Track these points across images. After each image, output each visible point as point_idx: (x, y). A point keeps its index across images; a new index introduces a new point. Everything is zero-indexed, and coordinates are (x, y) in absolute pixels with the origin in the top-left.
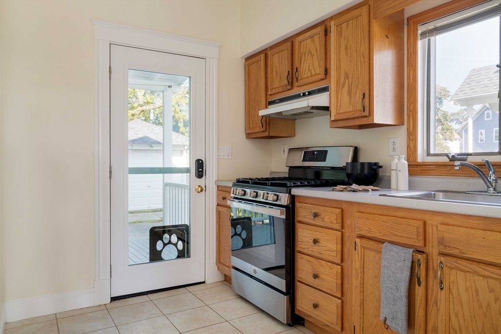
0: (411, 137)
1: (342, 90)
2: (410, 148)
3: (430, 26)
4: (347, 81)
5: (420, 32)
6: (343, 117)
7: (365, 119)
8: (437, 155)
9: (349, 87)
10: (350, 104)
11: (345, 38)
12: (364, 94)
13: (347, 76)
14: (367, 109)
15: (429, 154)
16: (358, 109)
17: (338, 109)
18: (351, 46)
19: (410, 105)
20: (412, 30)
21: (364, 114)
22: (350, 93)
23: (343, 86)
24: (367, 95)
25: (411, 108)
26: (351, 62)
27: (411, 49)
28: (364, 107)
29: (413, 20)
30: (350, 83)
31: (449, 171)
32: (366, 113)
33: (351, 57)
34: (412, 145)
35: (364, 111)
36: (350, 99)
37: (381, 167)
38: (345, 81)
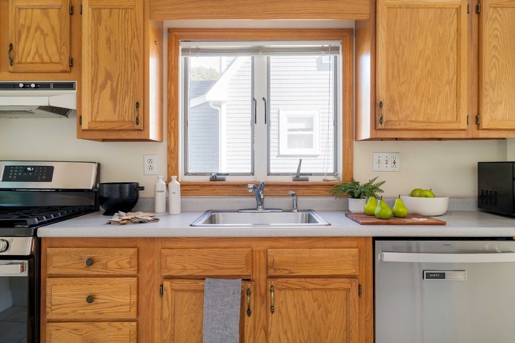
0: (172, 155)
1: (101, 92)
2: (172, 167)
3: (193, 45)
4: (109, 83)
5: (180, 48)
6: (102, 126)
7: (137, 132)
8: (196, 174)
9: (112, 91)
10: (115, 112)
11: (106, 27)
12: (137, 103)
13: (108, 76)
14: (141, 121)
15: (186, 174)
16: (127, 120)
17: (94, 116)
18: (116, 41)
19: (171, 121)
20: (174, 44)
21: (137, 127)
22: (113, 97)
23: (103, 87)
24: (141, 105)
25: (173, 124)
26: (116, 59)
27: (173, 63)
28: (137, 119)
29: (174, 33)
30: (115, 85)
31: (212, 190)
32: (140, 126)
33: (116, 54)
34: (173, 164)
35: (137, 123)
36: (115, 106)
37: (142, 188)
38: (107, 81)
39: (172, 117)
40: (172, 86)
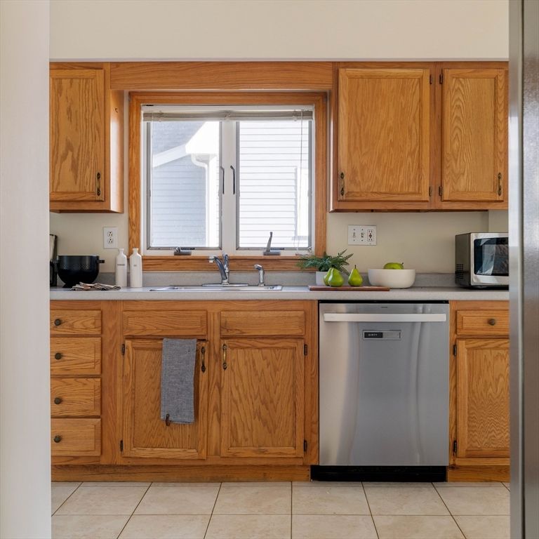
0: (134, 228)
1: (61, 163)
2: (133, 240)
3: (156, 109)
4: (70, 154)
5: (142, 112)
6: (64, 197)
7: (98, 203)
8: (159, 249)
9: (73, 161)
10: (76, 183)
11: (67, 98)
12: (99, 174)
13: (69, 147)
14: (102, 192)
15: (149, 248)
16: (88, 191)
17: (55, 187)
18: (76, 112)
19: (133, 191)
20: (135, 109)
21: (98, 198)
22: (74, 167)
23: (64, 157)
24: (102, 176)
25: (134, 194)
26: (76, 130)
27: (134, 128)
28: (99, 190)
29: (136, 97)
30: (76, 156)
31: (177, 265)
32: (101, 197)
33: (77, 125)
34: (134, 237)
35: (99, 194)
36: (76, 177)
37: (103, 262)
38: (67, 154)
39: (134, 187)
40: (134, 154)
